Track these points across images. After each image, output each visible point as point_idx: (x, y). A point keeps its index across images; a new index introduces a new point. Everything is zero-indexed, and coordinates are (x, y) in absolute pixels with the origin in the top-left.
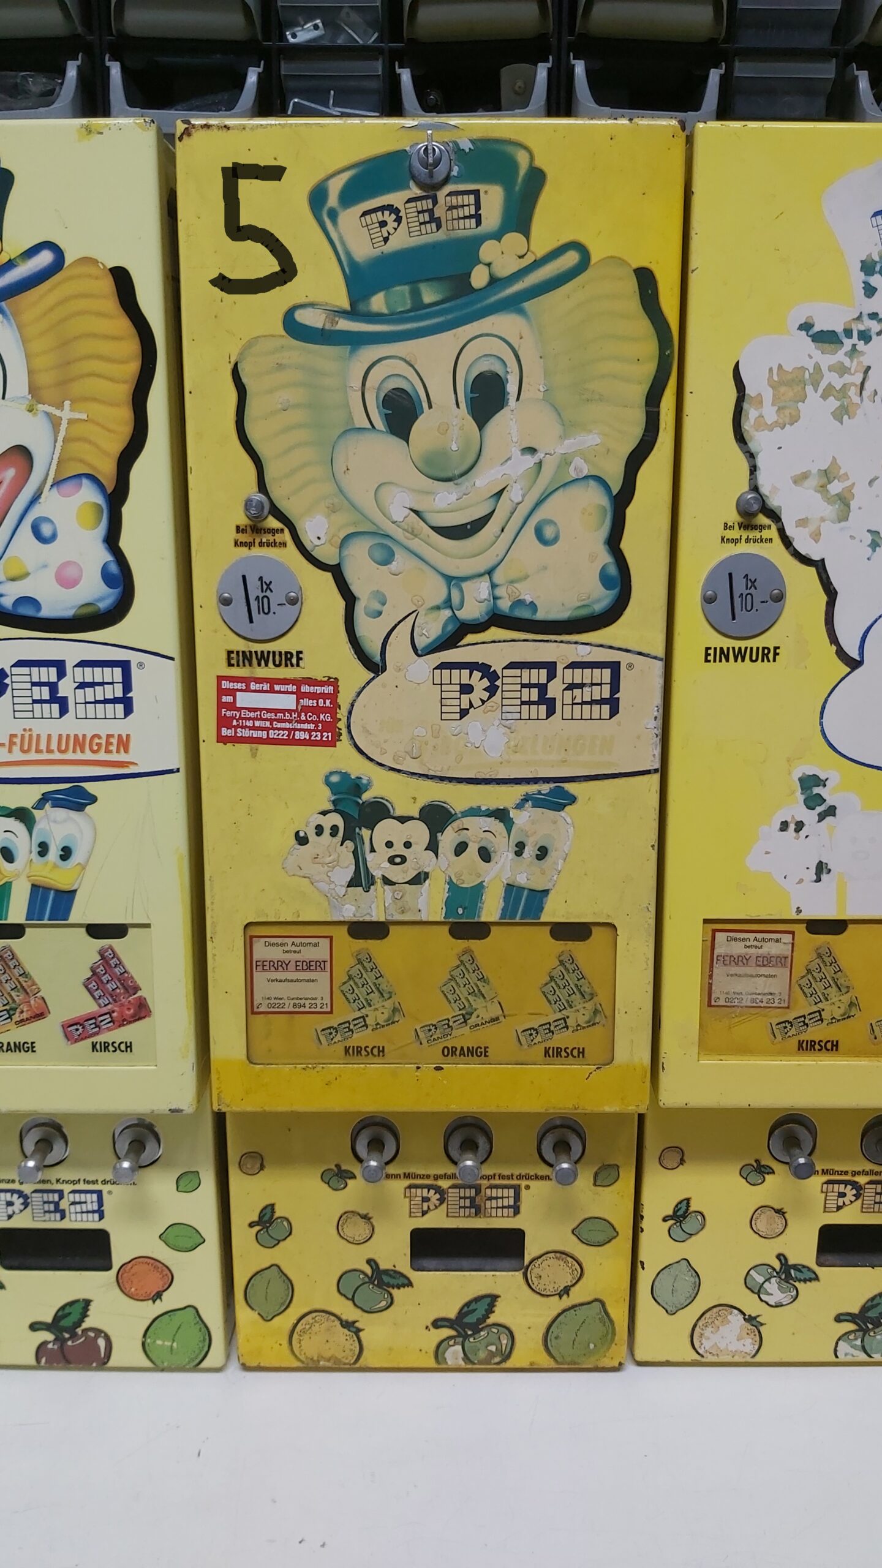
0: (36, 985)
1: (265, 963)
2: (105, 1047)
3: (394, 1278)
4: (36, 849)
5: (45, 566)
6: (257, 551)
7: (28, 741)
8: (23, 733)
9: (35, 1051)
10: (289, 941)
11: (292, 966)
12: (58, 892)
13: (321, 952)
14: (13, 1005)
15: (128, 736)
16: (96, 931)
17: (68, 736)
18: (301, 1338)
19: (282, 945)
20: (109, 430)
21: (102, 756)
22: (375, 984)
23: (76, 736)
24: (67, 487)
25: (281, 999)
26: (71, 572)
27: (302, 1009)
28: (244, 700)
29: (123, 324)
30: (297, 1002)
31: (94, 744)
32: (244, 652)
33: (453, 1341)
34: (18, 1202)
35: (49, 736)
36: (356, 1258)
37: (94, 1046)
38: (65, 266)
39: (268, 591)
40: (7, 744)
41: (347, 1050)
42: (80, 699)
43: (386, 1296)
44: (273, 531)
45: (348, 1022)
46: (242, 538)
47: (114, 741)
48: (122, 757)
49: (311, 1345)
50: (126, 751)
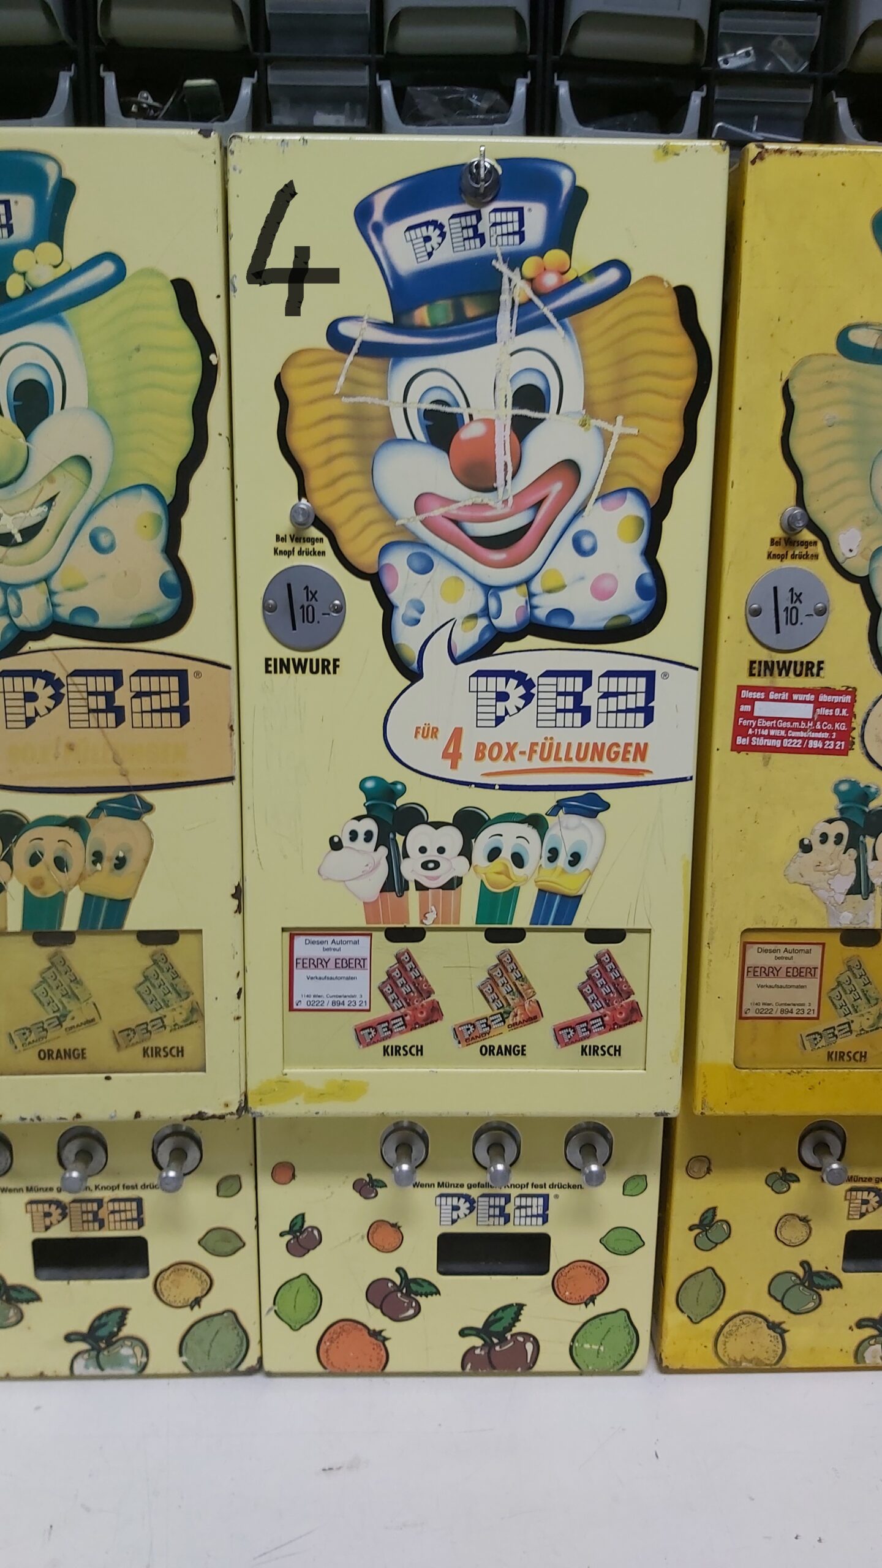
0: (532, 988)
1: (756, 969)
2: (595, 1050)
3: (825, 1279)
4: (546, 854)
5: (582, 578)
6: (789, 563)
7: (548, 750)
8: (544, 741)
9: (525, 1055)
10: (782, 947)
11: (783, 972)
12: (564, 897)
13: (813, 959)
14: (508, 1009)
15: (646, 745)
16: (594, 936)
17: (588, 745)
18: (727, 1340)
19: (774, 951)
20: (658, 445)
21: (619, 764)
22: (863, 991)
23: (595, 744)
24: (611, 501)
25: (769, 1004)
26: (607, 584)
27: (790, 1015)
28: (762, 709)
29: (682, 342)
30: (785, 1007)
31: (612, 752)
32: (766, 662)
33: (874, 1340)
34: (464, 1206)
35: (569, 745)
36: (790, 1259)
37: (583, 1050)
38: (631, 283)
39: (798, 602)
40: (528, 752)
41: (830, 1055)
42: (603, 708)
43: (815, 1297)
44: (806, 544)
45: (834, 1028)
46: (776, 550)
47: (632, 749)
48: (639, 765)
49: (734, 1348)
50: (643, 759)
